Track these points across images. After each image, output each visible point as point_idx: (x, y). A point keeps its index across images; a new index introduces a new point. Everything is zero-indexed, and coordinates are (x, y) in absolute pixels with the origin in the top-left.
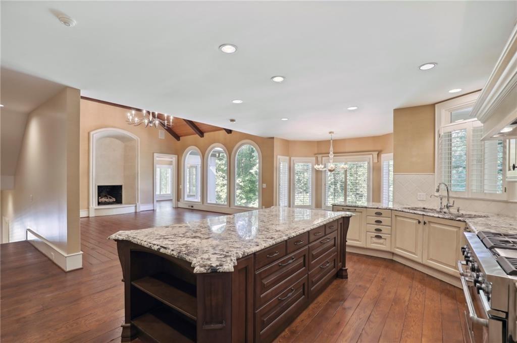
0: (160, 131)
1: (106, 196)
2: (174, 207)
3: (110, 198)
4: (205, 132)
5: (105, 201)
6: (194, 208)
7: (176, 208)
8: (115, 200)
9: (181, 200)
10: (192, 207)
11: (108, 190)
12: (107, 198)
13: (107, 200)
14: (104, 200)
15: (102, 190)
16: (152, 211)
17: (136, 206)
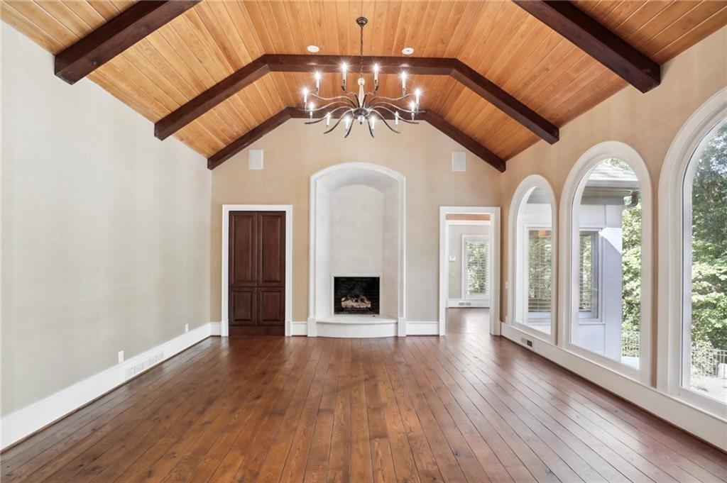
0: (453, 154)
1: (357, 296)
2: (493, 334)
3: (362, 301)
4: (562, 122)
5: (352, 306)
6: (535, 348)
7: (495, 336)
8: (369, 306)
9: (506, 318)
10: (530, 343)
11: (364, 285)
12: (357, 301)
13: (355, 305)
14: (349, 303)
15: (354, 285)
16: (434, 339)
17: (397, 323)
